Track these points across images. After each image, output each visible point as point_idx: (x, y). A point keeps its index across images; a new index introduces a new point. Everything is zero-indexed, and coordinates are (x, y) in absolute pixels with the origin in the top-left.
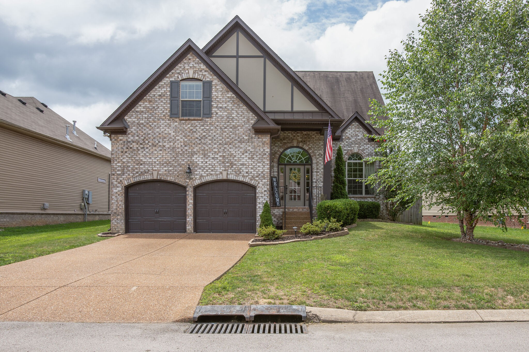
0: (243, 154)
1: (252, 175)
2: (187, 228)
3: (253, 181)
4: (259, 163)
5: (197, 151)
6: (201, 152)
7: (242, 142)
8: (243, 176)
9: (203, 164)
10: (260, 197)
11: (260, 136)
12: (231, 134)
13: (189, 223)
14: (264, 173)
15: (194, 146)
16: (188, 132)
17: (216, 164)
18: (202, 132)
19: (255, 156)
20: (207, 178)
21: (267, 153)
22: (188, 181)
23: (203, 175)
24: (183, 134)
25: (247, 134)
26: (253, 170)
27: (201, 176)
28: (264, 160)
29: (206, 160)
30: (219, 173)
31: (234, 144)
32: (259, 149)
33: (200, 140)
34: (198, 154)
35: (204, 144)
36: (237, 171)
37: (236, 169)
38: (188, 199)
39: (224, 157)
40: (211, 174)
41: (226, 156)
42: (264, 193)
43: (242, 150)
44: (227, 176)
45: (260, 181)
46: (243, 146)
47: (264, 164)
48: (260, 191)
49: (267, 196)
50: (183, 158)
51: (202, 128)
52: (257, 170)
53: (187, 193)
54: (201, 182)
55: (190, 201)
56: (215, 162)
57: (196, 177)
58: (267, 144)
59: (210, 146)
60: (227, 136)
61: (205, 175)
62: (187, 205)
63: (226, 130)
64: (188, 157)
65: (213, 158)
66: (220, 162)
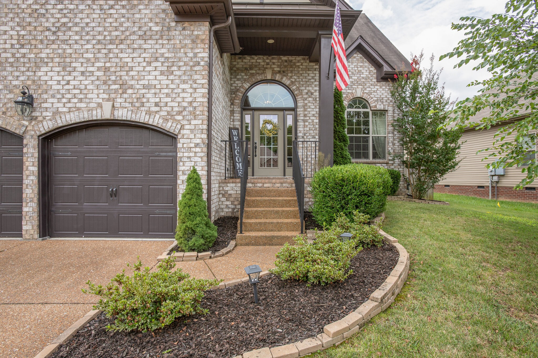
0: (149, 63)
1: (169, 109)
2: (24, 227)
3: (169, 124)
4: (184, 82)
5: (48, 58)
6: (57, 60)
7: (147, 38)
8: (149, 113)
9: (60, 87)
10: (185, 159)
11: (186, 24)
12: (123, 20)
13: (27, 218)
14: (195, 104)
15: (40, 46)
16: (27, 16)
17: (90, 87)
18: (59, 16)
19: (175, 68)
20: (68, 116)
21: (202, 60)
22: (26, 123)
23: (60, 110)
24: (17, 20)
25: (157, 20)
26: (169, 100)
27: (57, 113)
28: (196, 77)
29: (67, 78)
30: (95, 105)
31: (128, 42)
32: (186, 53)
33: (54, 33)
34: (50, 64)
35: (64, 41)
36: (135, 100)
37: (134, 96)
38: (27, 164)
39: (106, 70)
40: (79, 109)
41: (113, 69)
42: (194, 150)
43: (147, 55)
44: (112, 113)
45: (185, 122)
46: (149, 46)
47: (195, 86)
48: (185, 145)
49: (201, 157)
50: (17, 74)
51: (59, 7)
52: (179, 100)
53: (25, 150)
54: (56, 126)
55: (31, 168)
56: (86, 82)
57: (44, 114)
58: (202, 41)
59: (76, 46)
60: (115, 24)
61: (65, 110)
62: (24, 177)
63: (112, 11)
64: (28, 71)
65: (83, 73)
66: (97, 83)
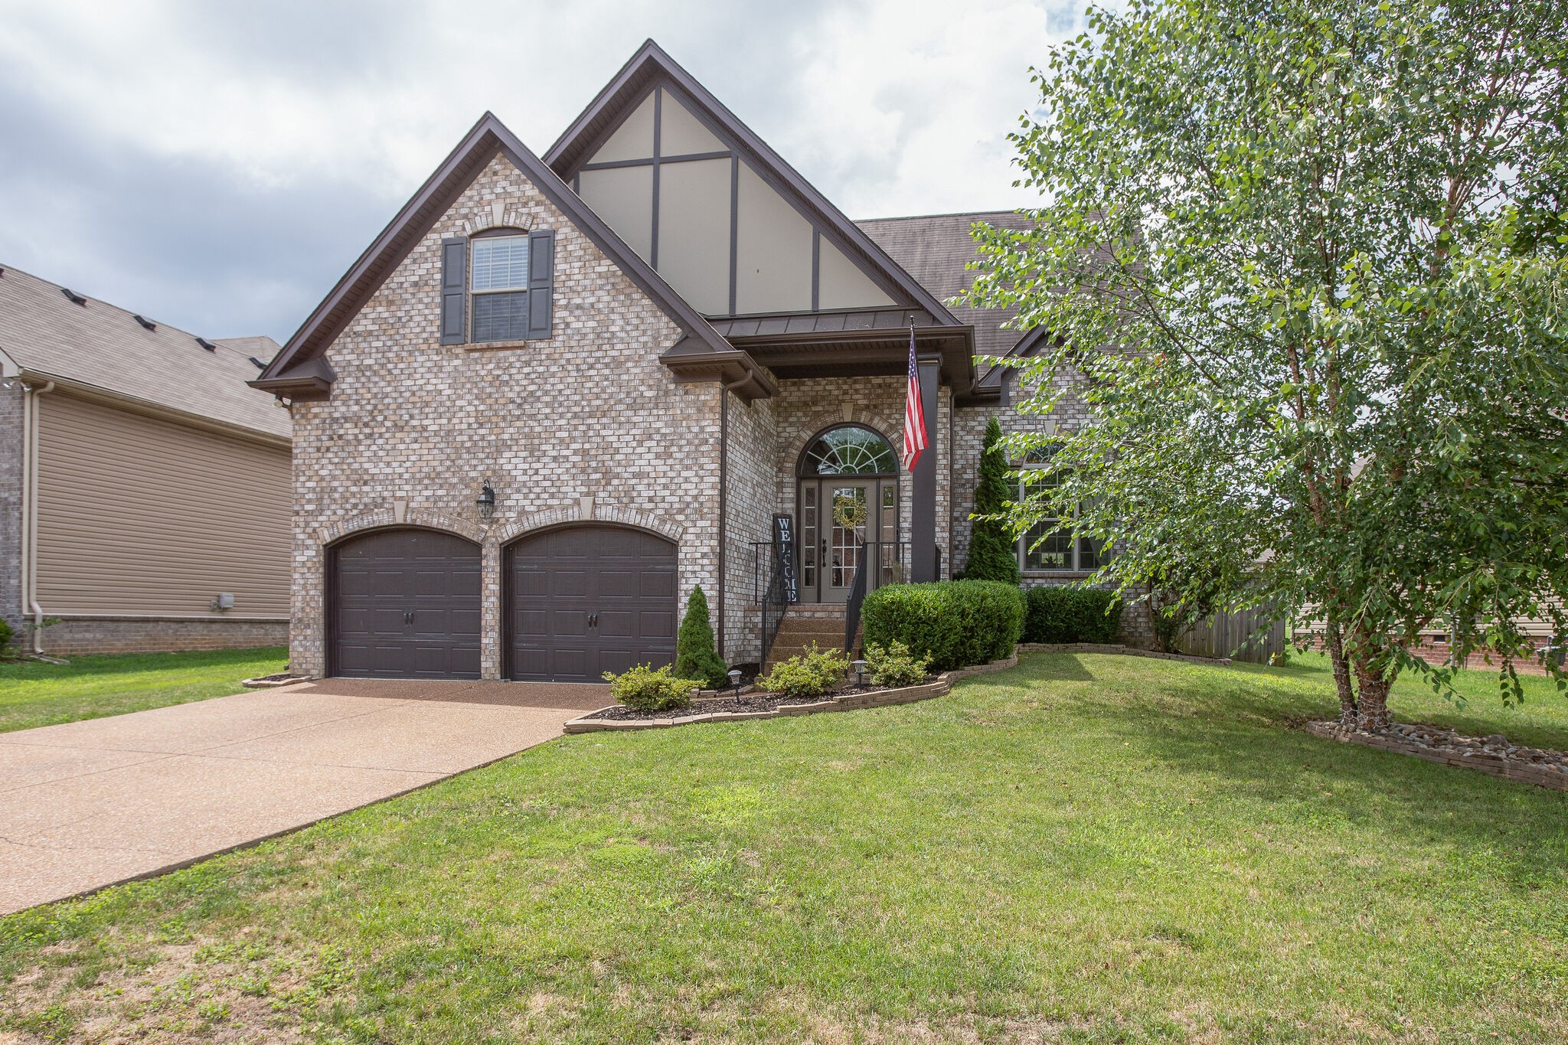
0: (640, 443)
1: (667, 506)
2: (484, 665)
3: (668, 527)
4: (688, 468)
5: (511, 439)
6: (522, 442)
7: (638, 407)
8: (641, 511)
9: (526, 478)
10: (689, 575)
11: (690, 386)
12: (605, 383)
13: (487, 653)
14: (701, 499)
15: (502, 425)
16: (487, 385)
17: (564, 477)
18: (525, 382)
19: (674, 449)
20: (536, 517)
21: (711, 437)
22: (486, 527)
23: (527, 508)
24: (475, 391)
25: (651, 382)
26: (668, 493)
27: (523, 513)
28: (702, 460)
29: (535, 466)
30: (570, 502)
31: (613, 414)
32: (689, 428)
33: (520, 406)
34: (515, 448)
35: (532, 417)
36: (623, 495)
37: (621, 488)
38: (487, 581)
39: (585, 453)
40: (550, 507)
41: (593, 452)
42: (700, 561)
43: (638, 432)
44: (593, 513)
45: (689, 524)
46: (641, 419)
47: (701, 473)
48: (688, 556)
49: (710, 572)
50: (474, 462)
51: (526, 370)
52: (681, 493)
53: (484, 563)
54: (522, 531)
55: (492, 587)
56: (559, 471)
57: (508, 514)
58: (712, 409)
59: (546, 423)
60: (595, 390)
61: (533, 508)
62: (483, 598)
63: (592, 372)
64: (488, 458)
65: (555, 459)
66: (574, 471)
